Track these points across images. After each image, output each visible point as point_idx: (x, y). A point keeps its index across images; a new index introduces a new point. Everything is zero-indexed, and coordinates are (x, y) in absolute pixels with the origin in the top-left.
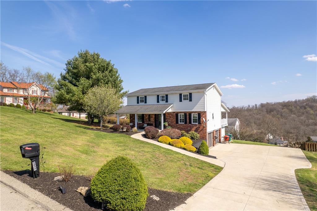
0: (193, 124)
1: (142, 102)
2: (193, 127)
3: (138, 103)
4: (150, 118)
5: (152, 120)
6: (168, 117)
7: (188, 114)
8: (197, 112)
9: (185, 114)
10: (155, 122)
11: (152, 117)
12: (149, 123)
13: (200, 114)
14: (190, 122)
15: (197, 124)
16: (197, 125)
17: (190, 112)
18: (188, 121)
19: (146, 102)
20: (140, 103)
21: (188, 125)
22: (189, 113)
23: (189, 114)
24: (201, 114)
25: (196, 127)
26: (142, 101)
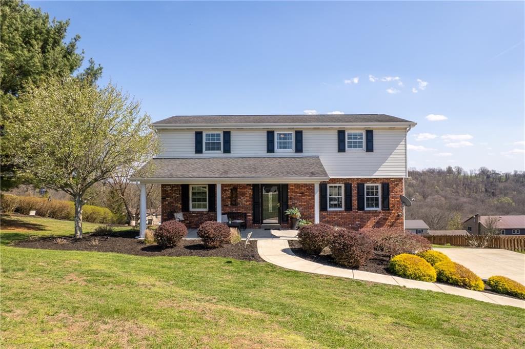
0: (369, 212)
1: (213, 149)
2: (369, 218)
3: (199, 150)
4: (236, 197)
5: (245, 201)
6: (296, 193)
7: (354, 185)
8: (381, 179)
9: (348, 185)
10: (254, 209)
11: (243, 194)
12: (234, 210)
13: (388, 185)
14: (361, 207)
15: (379, 209)
16: (380, 212)
17: (362, 180)
18: (355, 203)
19: (227, 150)
20: (206, 153)
21: (355, 212)
22: (359, 182)
23: (358, 184)
24: (391, 185)
25: (376, 219)
26: (213, 146)
